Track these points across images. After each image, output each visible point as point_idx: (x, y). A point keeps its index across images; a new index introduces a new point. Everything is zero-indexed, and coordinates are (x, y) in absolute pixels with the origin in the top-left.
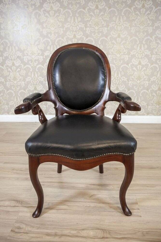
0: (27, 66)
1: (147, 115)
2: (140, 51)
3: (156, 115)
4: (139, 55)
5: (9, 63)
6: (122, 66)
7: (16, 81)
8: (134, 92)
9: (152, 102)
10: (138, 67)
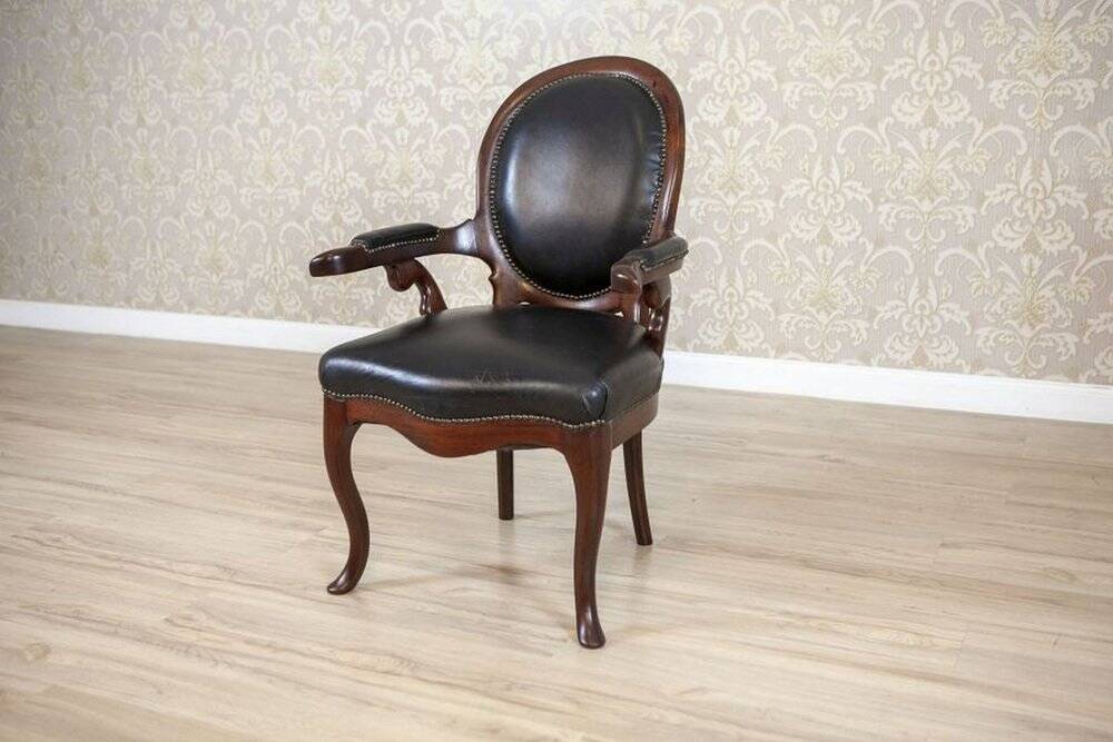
0: (451, 127)
1: (971, 373)
2: (933, 63)
3: (1018, 376)
4: (926, 79)
5: (384, 114)
6: (845, 133)
7: (409, 188)
8: (906, 254)
9: (997, 308)
10: (923, 135)
